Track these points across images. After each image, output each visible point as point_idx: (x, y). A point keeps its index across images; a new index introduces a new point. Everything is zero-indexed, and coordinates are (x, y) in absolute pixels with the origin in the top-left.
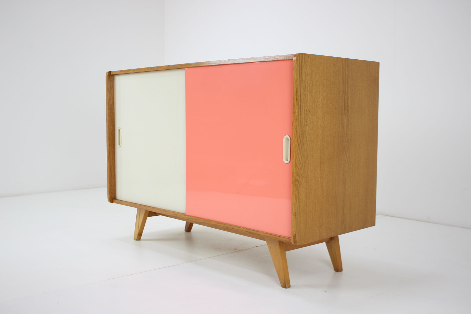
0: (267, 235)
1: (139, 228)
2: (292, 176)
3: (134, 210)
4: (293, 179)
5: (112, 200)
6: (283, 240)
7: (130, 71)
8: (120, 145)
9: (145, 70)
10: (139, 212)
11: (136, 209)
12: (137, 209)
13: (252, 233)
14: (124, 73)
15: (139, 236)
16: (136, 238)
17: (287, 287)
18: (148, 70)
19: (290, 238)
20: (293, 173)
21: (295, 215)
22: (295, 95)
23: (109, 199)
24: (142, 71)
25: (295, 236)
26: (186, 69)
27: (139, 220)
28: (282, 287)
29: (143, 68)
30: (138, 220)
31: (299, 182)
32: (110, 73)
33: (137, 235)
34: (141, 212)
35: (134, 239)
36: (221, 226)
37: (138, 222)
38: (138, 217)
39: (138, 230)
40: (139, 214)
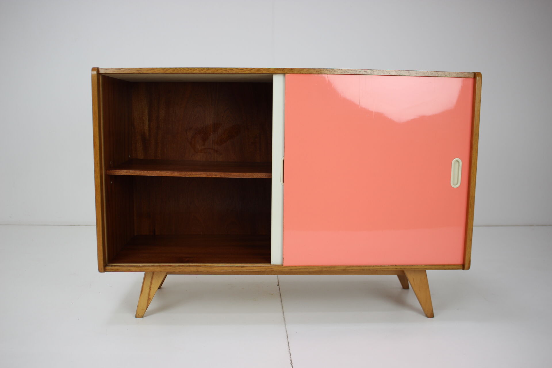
1: (149, 299)
2: (471, 201)
10: (149, 277)
17: (434, 316)
19: (462, 264)
20: (472, 197)
30: (147, 288)
33: (145, 310)
34: (155, 276)
35: (136, 317)
36: (352, 269)
37: (148, 291)
38: (149, 283)
39: (148, 302)
40: (151, 278)
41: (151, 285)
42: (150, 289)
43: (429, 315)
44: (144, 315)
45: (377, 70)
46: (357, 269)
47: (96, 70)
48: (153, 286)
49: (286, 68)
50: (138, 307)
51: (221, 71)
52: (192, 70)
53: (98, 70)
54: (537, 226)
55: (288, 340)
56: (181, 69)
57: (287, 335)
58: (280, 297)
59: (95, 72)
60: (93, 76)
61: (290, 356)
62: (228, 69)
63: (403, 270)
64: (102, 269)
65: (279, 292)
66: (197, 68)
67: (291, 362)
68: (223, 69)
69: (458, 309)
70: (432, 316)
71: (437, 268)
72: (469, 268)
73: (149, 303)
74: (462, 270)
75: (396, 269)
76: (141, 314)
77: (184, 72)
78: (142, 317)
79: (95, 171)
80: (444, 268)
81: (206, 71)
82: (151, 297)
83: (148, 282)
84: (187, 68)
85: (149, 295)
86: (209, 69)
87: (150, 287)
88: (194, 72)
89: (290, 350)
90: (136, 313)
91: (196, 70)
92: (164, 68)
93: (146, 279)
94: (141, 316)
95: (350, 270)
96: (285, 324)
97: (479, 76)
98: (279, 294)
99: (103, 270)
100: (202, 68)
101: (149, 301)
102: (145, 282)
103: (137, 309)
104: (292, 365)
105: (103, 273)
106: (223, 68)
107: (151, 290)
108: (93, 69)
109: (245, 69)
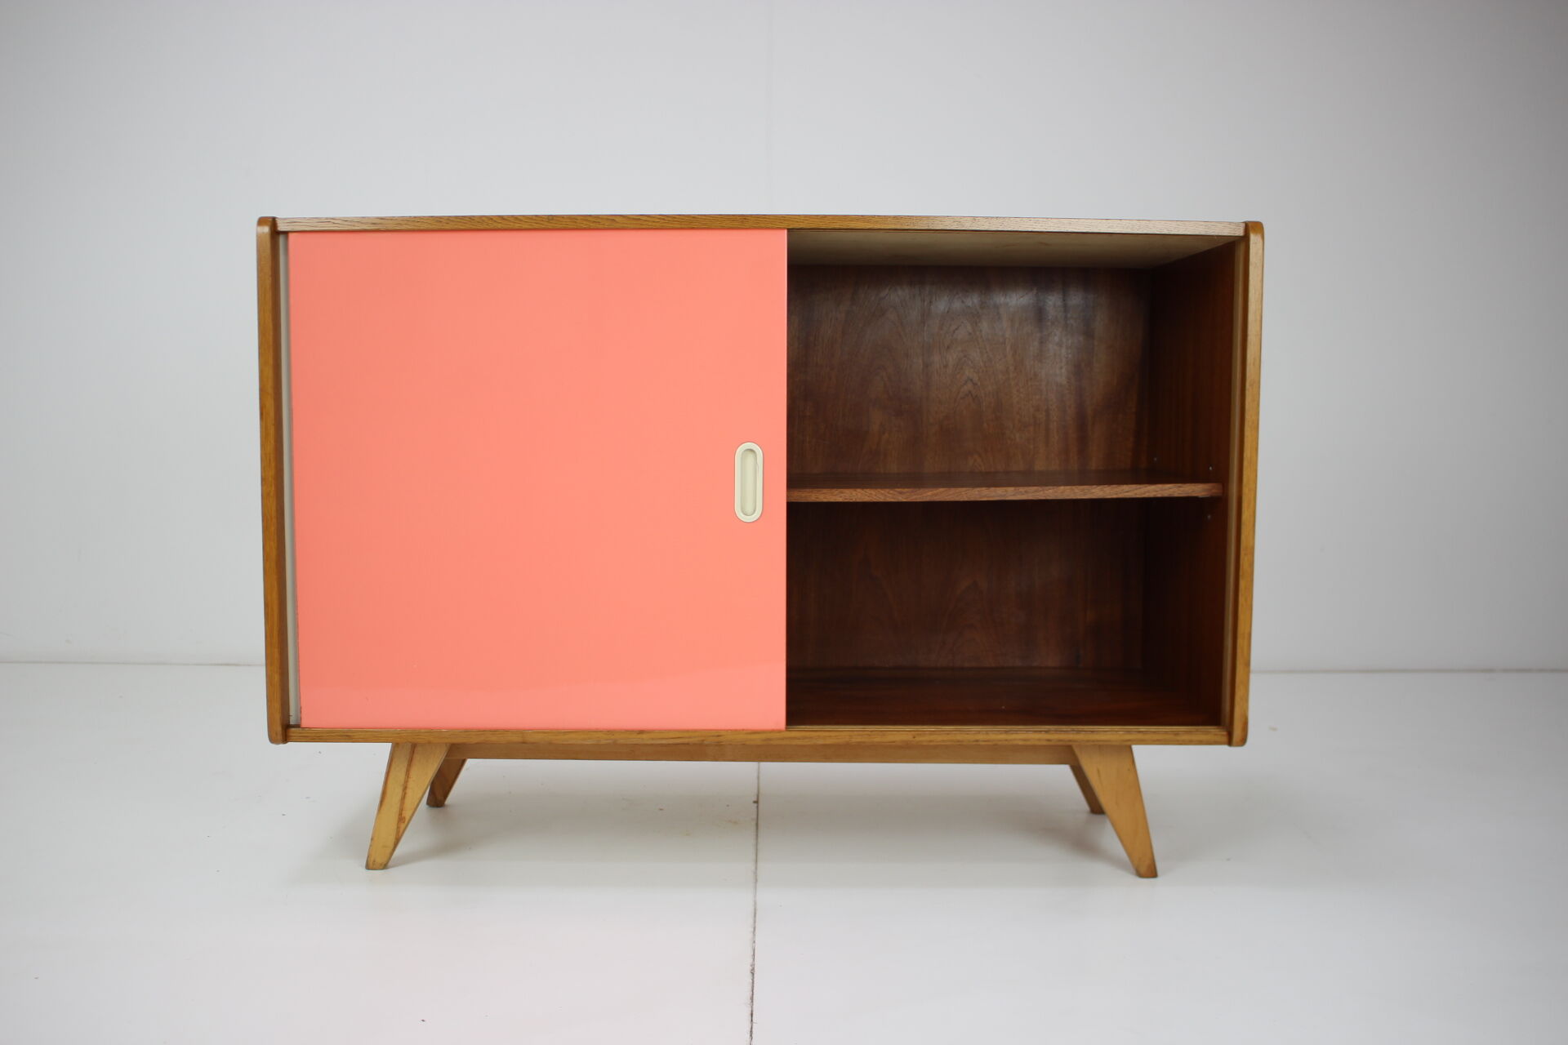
1: (401, 820)
5: (288, 732)
17: (1157, 873)
28: (1142, 876)
32: (275, 225)
33: (390, 850)
34: (417, 757)
35: (368, 867)
36: (931, 741)
37: (399, 797)
38: (402, 776)
39: (398, 828)
40: (406, 764)
41: (406, 782)
42: (405, 794)
43: (1143, 870)
44: (390, 864)
45: (987, 218)
46: (943, 741)
47: (270, 224)
48: (411, 784)
49: (751, 215)
50: (372, 839)
51: (585, 222)
52: (510, 221)
53: (273, 222)
54: (1506, 671)
55: (755, 922)
56: (484, 218)
57: (755, 910)
58: (755, 828)
59: (266, 229)
60: (259, 238)
61: (754, 955)
62: (602, 219)
63: (1070, 743)
64: (276, 734)
65: (755, 816)
66: (523, 216)
67: (753, 969)
68: (590, 219)
69: (1228, 860)
70: (1152, 873)
71: (1158, 740)
72: (1243, 741)
73: (401, 830)
74: (1226, 747)
75: (1049, 740)
76: (380, 860)
77: (491, 227)
78: (385, 866)
79: (263, 480)
80: (1178, 741)
81: (546, 224)
82: (407, 814)
83: (399, 774)
84: (499, 216)
85: (401, 810)
86: (552, 219)
87: (405, 788)
88: (517, 226)
89: (754, 942)
90: (368, 856)
91: (521, 220)
92: (440, 217)
93: (394, 765)
94: (381, 865)
95: (925, 744)
96: (755, 888)
97: (1256, 232)
98: (754, 823)
99: (280, 737)
100: (536, 216)
101: (403, 826)
102: (391, 774)
103: (371, 846)
104: (753, 974)
105: (282, 746)
106: (590, 216)
107: (407, 795)
108: (262, 221)
109: (645, 218)
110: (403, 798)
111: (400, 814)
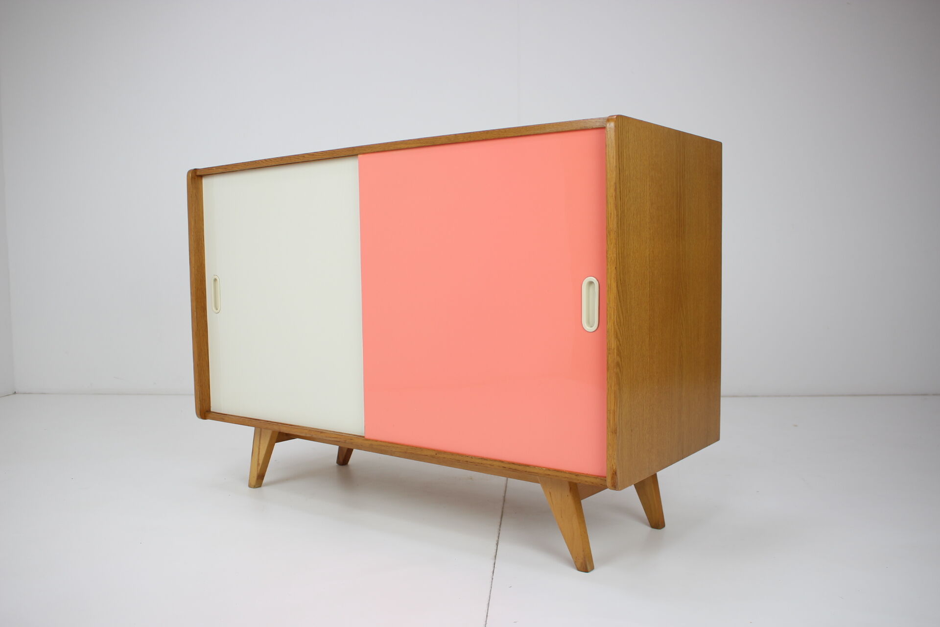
0: (549, 473)
1: (258, 464)
2: (608, 357)
3: (249, 431)
4: (609, 362)
5: (205, 413)
6: (586, 482)
7: (238, 167)
8: (217, 309)
9: (270, 164)
10: (258, 435)
11: (252, 430)
12: (253, 428)
13: (515, 469)
14: (224, 171)
15: (258, 480)
16: (254, 483)
17: (589, 570)
18: (277, 163)
19: (605, 477)
20: (609, 349)
21: (615, 432)
22: (612, 196)
23: (199, 412)
24: (265, 165)
25: (615, 474)
26: (359, 156)
27: (259, 449)
28: (579, 570)
29: (265, 160)
30: (256, 449)
31: (620, 368)
32: (196, 173)
34: (262, 435)
35: (249, 486)
38: (258, 443)
39: (258, 468)
40: (259, 438)
41: (259, 446)
44: (261, 485)
64: (200, 414)
78: (259, 487)
85: (258, 460)
90: (249, 481)
93: (255, 438)
99: (202, 416)
105: (202, 421)
107: (260, 452)
110: (259, 454)
111: (258, 462)
